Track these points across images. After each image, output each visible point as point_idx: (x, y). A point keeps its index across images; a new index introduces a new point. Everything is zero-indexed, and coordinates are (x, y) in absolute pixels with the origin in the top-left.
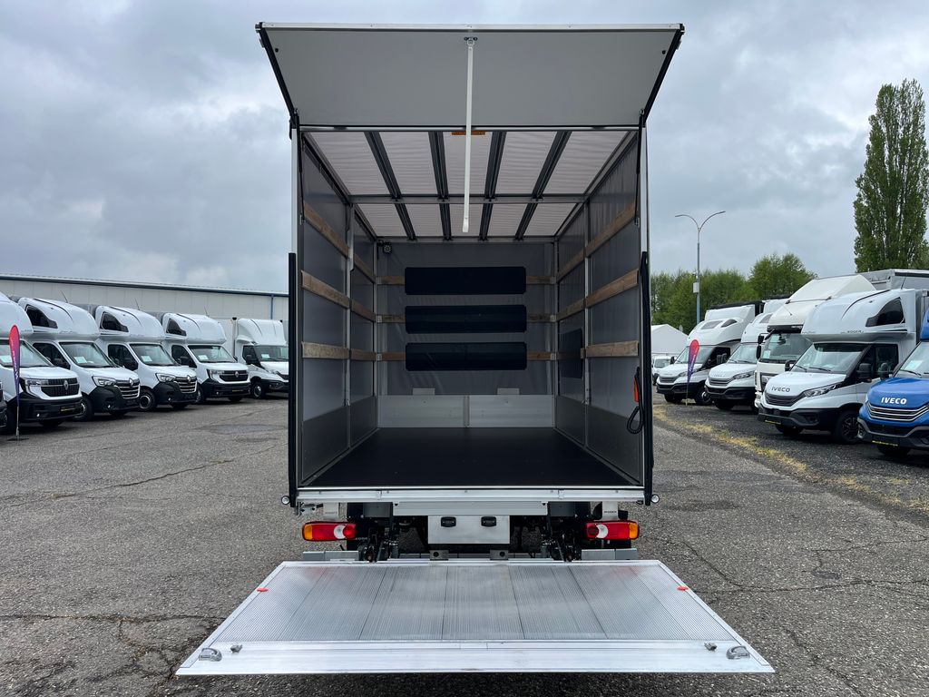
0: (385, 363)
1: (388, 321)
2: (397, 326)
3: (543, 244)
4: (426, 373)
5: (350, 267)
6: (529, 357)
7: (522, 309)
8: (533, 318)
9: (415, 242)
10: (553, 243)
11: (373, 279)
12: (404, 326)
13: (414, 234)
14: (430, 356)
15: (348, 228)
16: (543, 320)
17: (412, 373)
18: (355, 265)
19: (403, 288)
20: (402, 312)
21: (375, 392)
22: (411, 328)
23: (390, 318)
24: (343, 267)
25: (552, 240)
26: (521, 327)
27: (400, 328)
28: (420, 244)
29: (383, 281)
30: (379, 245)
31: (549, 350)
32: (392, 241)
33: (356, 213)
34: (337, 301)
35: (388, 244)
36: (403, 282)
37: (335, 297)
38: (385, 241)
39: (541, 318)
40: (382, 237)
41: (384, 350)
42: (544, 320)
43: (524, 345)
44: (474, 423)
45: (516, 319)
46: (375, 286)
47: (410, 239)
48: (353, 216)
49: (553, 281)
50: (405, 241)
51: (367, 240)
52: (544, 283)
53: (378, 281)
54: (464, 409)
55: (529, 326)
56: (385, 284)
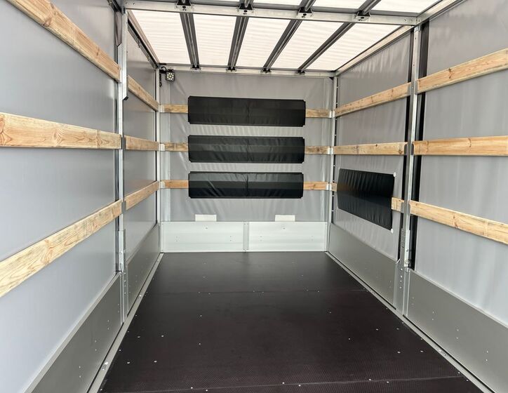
0: (168, 191)
1: (171, 150)
2: (180, 154)
3: (322, 79)
4: (209, 201)
5: (123, 94)
6: (305, 187)
7: (301, 141)
8: (310, 150)
9: (198, 70)
10: (332, 78)
11: (154, 107)
12: (187, 154)
13: (198, 63)
14: (212, 185)
15: (117, 40)
16: (320, 153)
17: (195, 200)
18: (129, 91)
19: (186, 117)
20: (185, 141)
21: (158, 219)
22: (193, 157)
23: (173, 147)
24: (112, 95)
25: (331, 75)
26: (300, 159)
27: (183, 156)
28: (204, 73)
29: (165, 109)
30: (161, 72)
31: (324, 180)
32: (175, 68)
33: (129, 22)
34: (96, 147)
35: (171, 71)
36: (186, 110)
37: (91, 140)
38: (168, 68)
39: (318, 150)
40: (165, 64)
41: (167, 178)
42: (320, 151)
43: (301, 175)
44: (253, 248)
45: (294, 150)
46: (158, 114)
47: (194, 67)
48: (126, 25)
49: (332, 115)
50: (188, 69)
51: (150, 66)
52: (322, 117)
53: (161, 109)
54: (244, 235)
55: (306, 158)
56: (168, 112)
